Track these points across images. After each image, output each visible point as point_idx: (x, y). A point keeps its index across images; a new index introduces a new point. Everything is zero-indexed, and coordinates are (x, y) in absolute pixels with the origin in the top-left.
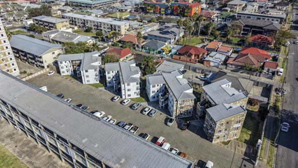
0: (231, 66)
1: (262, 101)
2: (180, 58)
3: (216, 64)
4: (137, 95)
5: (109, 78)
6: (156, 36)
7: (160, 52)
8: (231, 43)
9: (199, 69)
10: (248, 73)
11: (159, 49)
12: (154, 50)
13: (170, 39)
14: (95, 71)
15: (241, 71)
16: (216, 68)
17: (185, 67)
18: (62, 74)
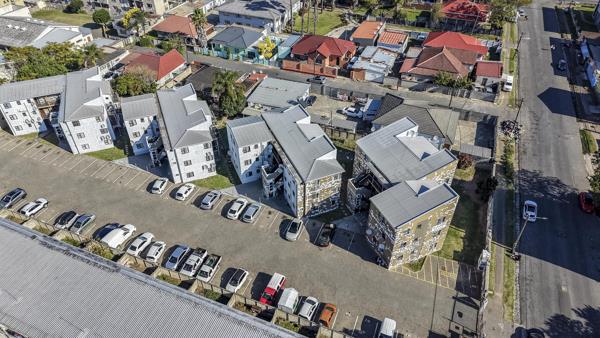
0: (408, 78)
1: (479, 158)
2: (298, 66)
3: (378, 76)
4: (210, 170)
5: (135, 135)
6: (239, 16)
7: (251, 55)
8: (403, 22)
9: (343, 92)
10: (445, 93)
11: (250, 48)
12: (237, 51)
13: (272, 21)
14: (98, 119)
15: (431, 89)
16: (377, 85)
17: (312, 90)
18: (17, 133)
